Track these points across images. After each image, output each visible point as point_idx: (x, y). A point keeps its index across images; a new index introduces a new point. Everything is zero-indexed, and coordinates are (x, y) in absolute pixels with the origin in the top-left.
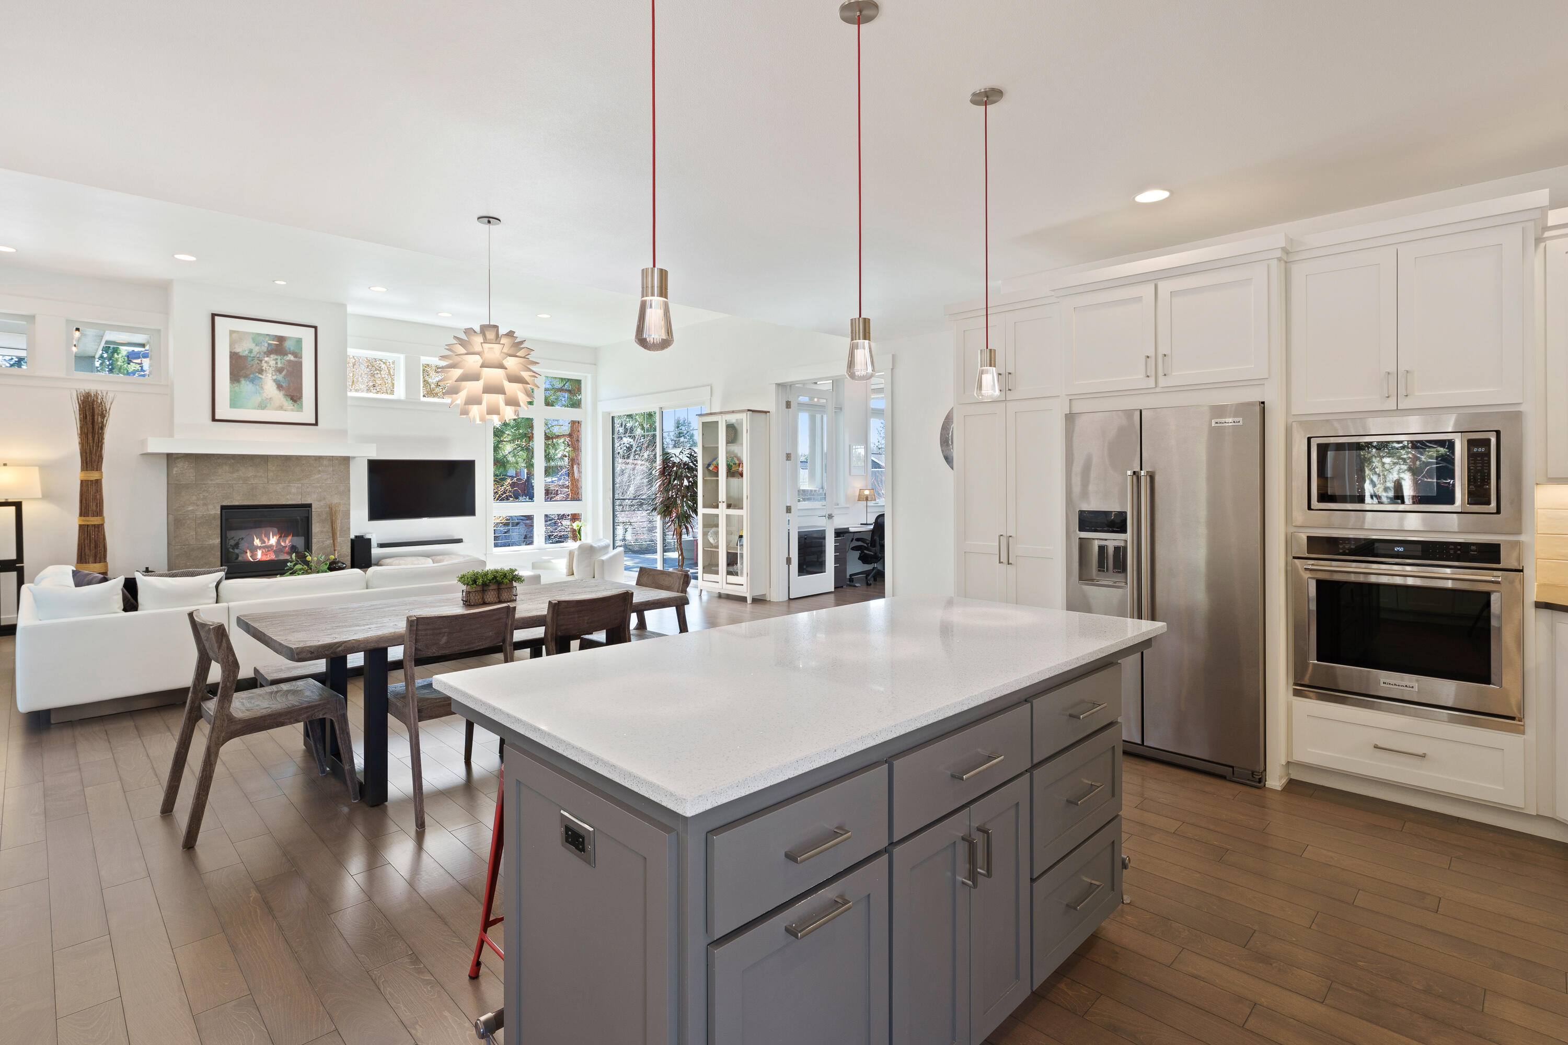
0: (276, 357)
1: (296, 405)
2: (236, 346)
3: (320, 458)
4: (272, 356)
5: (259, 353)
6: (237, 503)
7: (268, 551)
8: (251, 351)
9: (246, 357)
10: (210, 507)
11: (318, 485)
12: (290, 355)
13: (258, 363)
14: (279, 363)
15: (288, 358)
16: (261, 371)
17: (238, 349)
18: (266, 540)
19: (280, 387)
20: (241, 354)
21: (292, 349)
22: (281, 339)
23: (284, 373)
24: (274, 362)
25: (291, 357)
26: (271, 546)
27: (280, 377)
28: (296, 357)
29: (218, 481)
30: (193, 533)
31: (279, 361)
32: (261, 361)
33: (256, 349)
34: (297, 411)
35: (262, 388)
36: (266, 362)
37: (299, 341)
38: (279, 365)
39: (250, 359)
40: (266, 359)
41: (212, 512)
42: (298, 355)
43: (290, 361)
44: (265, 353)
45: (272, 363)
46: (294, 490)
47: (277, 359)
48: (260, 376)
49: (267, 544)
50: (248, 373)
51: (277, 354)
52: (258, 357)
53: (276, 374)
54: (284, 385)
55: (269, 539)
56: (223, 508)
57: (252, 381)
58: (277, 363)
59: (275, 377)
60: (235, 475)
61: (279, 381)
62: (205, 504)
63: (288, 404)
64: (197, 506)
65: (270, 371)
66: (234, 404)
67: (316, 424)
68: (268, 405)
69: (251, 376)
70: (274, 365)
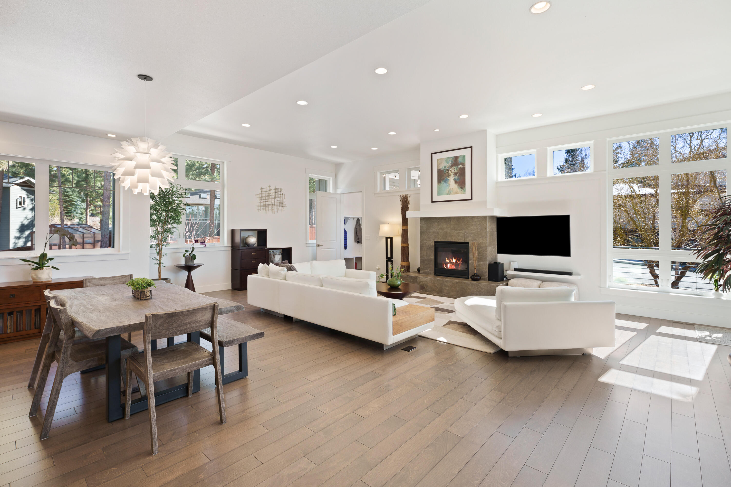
0: (454, 167)
1: (463, 190)
2: (440, 166)
3: (473, 218)
4: (453, 167)
5: (448, 167)
6: (440, 240)
7: (452, 265)
8: (445, 167)
9: (443, 170)
10: (431, 241)
11: (472, 232)
12: (460, 165)
13: (448, 172)
14: (456, 170)
15: (459, 167)
16: (449, 176)
17: (441, 168)
18: (451, 260)
19: (456, 182)
20: (441, 169)
21: (461, 162)
22: (457, 158)
23: (458, 175)
24: (454, 170)
25: (461, 166)
26: (454, 263)
27: (456, 177)
28: (463, 165)
29: (434, 230)
30: (425, 253)
31: (456, 169)
32: (449, 171)
33: (447, 165)
34: (463, 193)
35: (449, 184)
36: (451, 171)
37: (464, 157)
38: (456, 171)
39: (445, 171)
40: (451, 169)
41: (431, 244)
42: (463, 164)
43: (460, 168)
44: (450, 167)
45: (453, 171)
46: (461, 235)
47: (455, 168)
48: (448, 178)
49: (451, 262)
50: (444, 178)
51: (455, 166)
52: (448, 169)
53: (454, 176)
54: (458, 181)
55: (452, 260)
56: (436, 242)
57: (445, 181)
58: (455, 171)
59: (454, 178)
60: (439, 227)
61: (456, 179)
62: (429, 240)
63: (459, 190)
64: (427, 241)
65: (452, 175)
66: (439, 194)
67: (471, 199)
68: (451, 192)
69: (445, 179)
70: (454, 172)
